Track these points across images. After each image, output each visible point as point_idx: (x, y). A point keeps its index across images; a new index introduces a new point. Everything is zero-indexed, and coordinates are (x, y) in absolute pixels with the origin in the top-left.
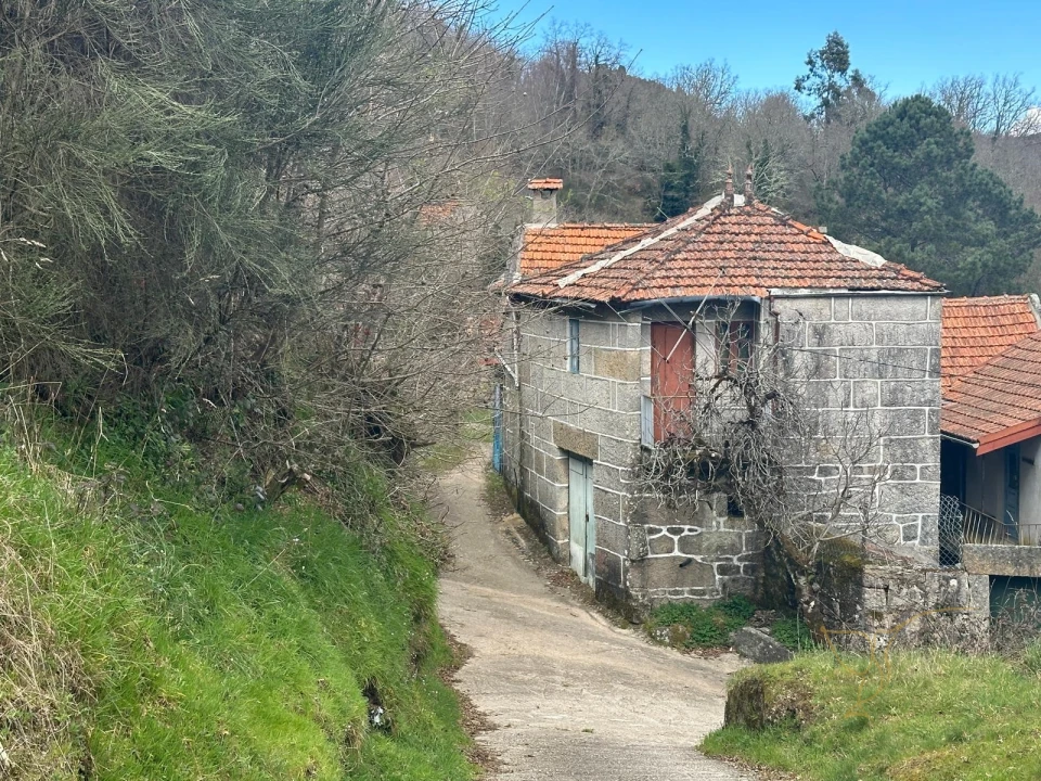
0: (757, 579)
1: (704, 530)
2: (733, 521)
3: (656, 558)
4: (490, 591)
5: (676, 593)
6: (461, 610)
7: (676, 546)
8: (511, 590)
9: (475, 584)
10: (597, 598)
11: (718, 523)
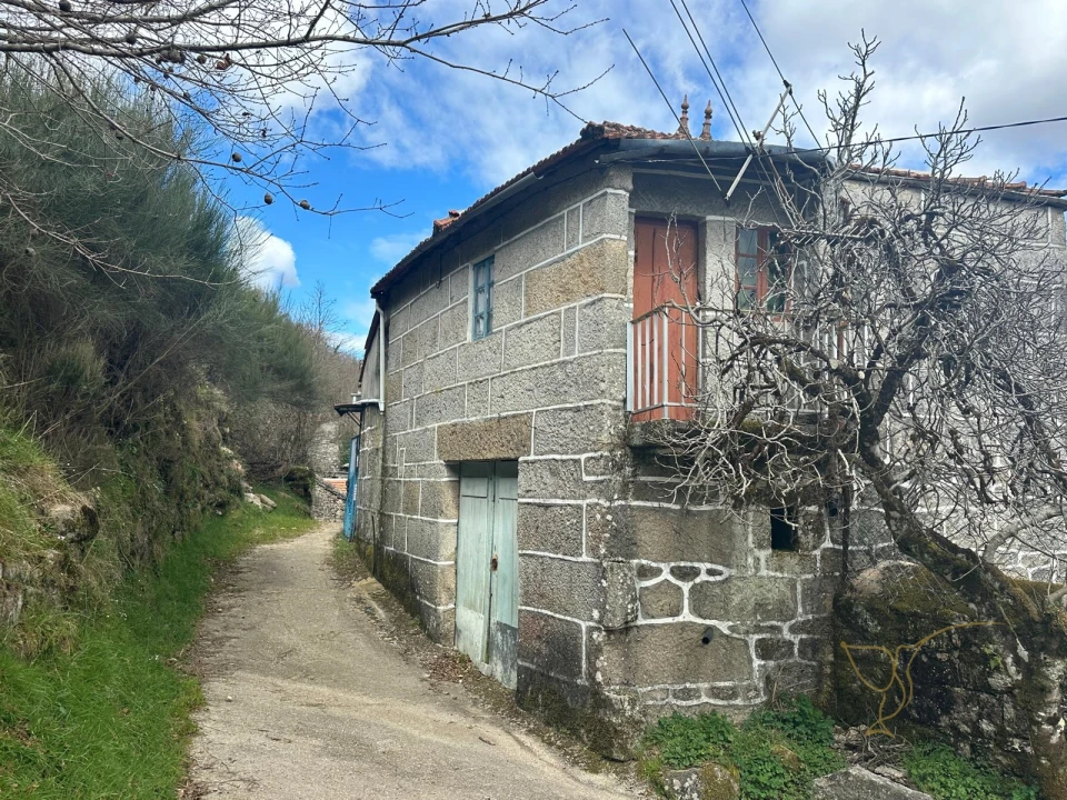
0: (821, 665)
1: (734, 572)
2: (781, 558)
3: (652, 626)
4: (325, 691)
5: (687, 694)
6: (259, 739)
7: (686, 602)
8: (364, 689)
9: (300, 680)
10: (520, 702)
11: (757, 560)
